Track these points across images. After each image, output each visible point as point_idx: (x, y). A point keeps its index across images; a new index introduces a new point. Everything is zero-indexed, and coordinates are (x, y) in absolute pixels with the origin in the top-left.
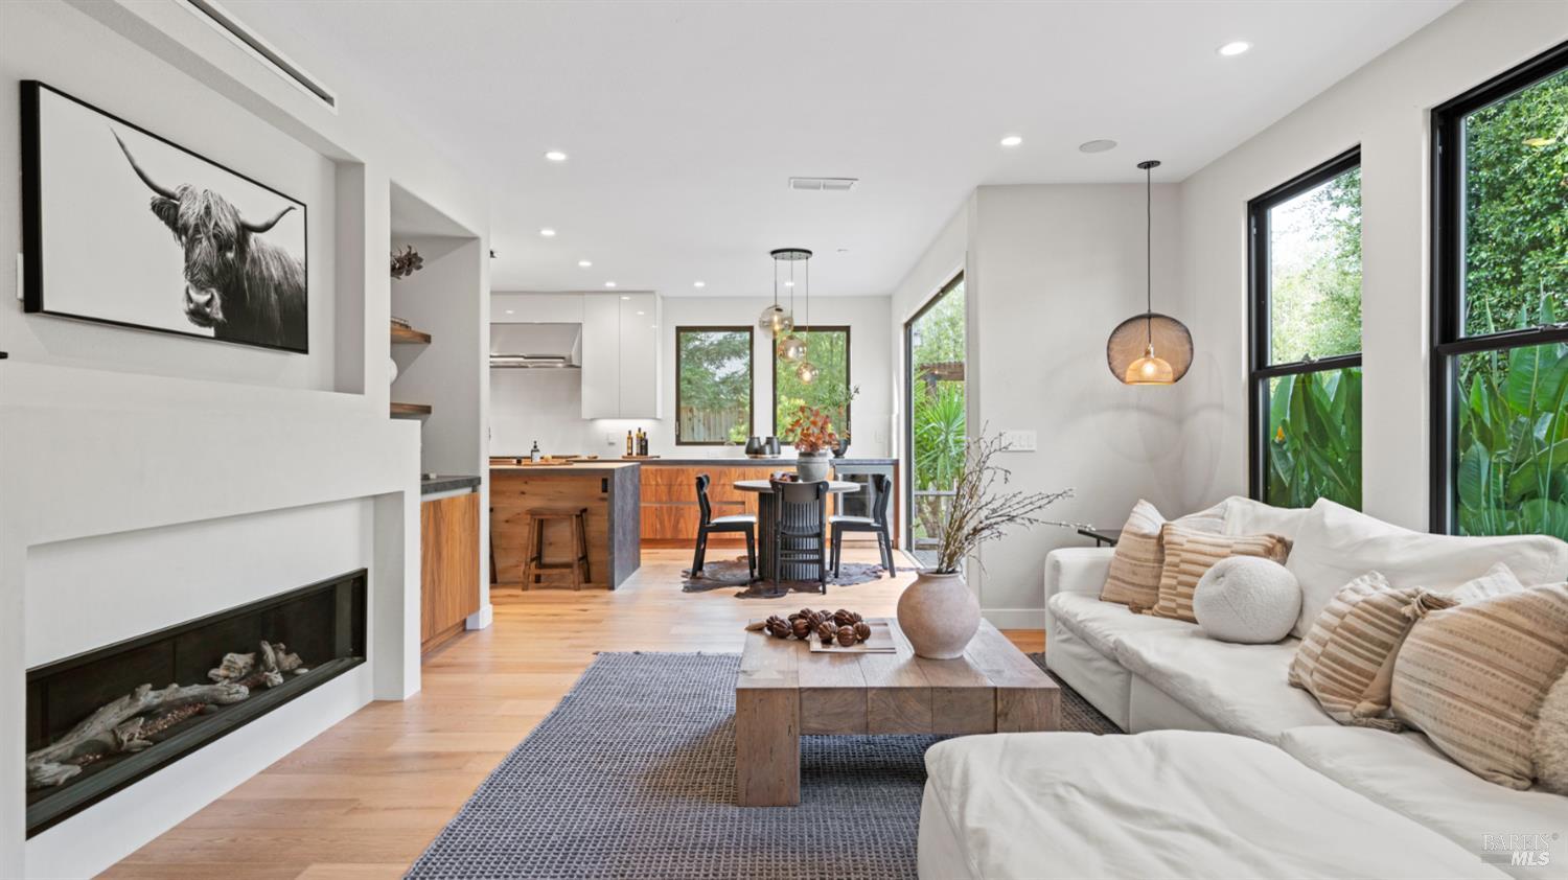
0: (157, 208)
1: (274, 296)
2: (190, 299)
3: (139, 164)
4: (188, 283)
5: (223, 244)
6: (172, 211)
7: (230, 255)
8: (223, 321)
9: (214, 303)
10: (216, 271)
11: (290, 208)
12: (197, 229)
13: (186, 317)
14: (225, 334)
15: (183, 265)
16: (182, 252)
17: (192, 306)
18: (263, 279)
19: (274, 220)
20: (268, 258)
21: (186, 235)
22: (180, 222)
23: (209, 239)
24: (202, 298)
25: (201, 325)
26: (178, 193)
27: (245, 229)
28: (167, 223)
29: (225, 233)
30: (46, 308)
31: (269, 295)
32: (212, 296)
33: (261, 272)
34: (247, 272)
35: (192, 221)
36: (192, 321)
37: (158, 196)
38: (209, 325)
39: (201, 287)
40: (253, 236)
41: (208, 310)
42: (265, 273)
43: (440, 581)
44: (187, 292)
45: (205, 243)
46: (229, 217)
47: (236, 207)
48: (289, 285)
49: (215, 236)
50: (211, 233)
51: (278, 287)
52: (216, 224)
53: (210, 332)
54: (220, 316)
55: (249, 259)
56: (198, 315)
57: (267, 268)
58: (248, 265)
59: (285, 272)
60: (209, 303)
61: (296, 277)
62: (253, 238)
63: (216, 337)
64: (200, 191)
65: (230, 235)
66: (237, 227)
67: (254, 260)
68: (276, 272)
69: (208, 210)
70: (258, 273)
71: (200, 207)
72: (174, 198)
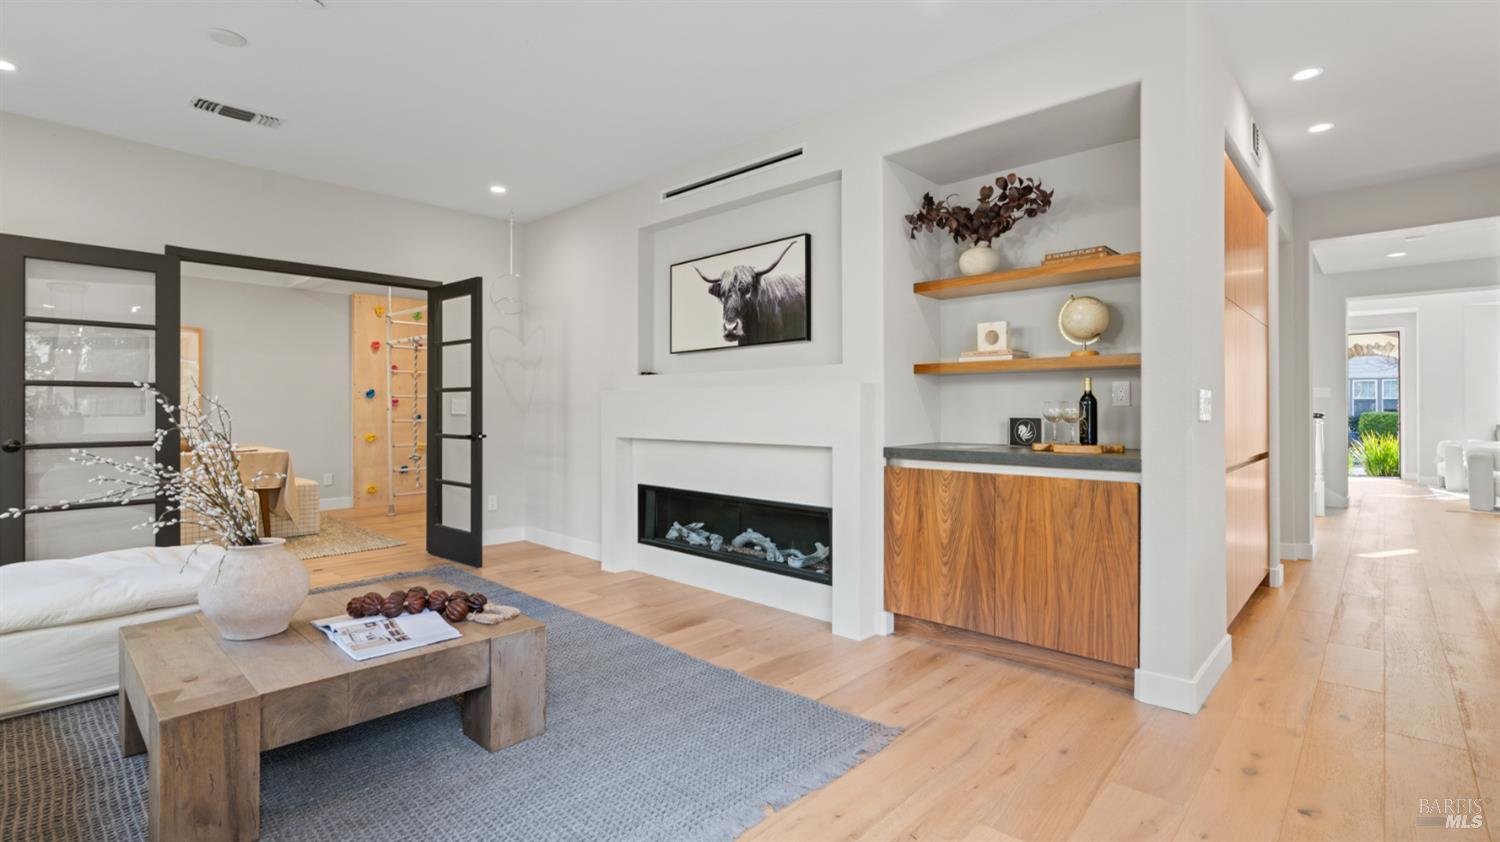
0: (711, 291)
1: (777, 308)
2: (725, 329)
3: (704, 274)
4: (725, 321)
5: (743, 291)
6: (718, 288)
7: (748, 296)
8: (743, 335)
9: (738, 326)
10: (739, 308)
11: (792, 244)
12: (730, 291)
14: (745, 342)
15: (723, 312)
16: (722, 306)
17: (726, 332)
18: (770, 300)
19: (779, 259)
20: (774, 285)
21: (724, 296)
22: (721, 292)
23: (736, 293)
24: (730, 327)
25: (731, 341)
26: (720, 278)
27: (757, 276)
28: (715, 295)
29: (745, 285)
30: (673, 351)
31: (774, 310)
32: (738, 323)
33: (769, 296)
34: (759, 302)
35: (727, 288)
36: (726, 340)
37: (711, 284)
38: (736, 340)
39: (730, 320)
40: (764, 276)
41: (735, 332)
42: (772, 296)
44: (724, 325)
45: (734, 296)
46: (748, 274)
47: (751, 266)
48: (790, 296)
49: (739, 290)
50: (737, 289)
51: (782, 302)
52: (740, 282)
53: (736, 343)
54: (742, 332)
55: (760, 292)
56: (730, 336)
57: (773, 293)
58: (759, 298)
59: (787, 289)
60: (735, 328)
61: (797, 289)
62: (763, 282)
63: (742, 345)
64: (731, 270)
65: (748, 284)
66: (753, 278)
67: (763, 292)
68: (779, 293)
69: (736, 278)
70: (766, 300)
71: (731, 278)
72: (718, 281)
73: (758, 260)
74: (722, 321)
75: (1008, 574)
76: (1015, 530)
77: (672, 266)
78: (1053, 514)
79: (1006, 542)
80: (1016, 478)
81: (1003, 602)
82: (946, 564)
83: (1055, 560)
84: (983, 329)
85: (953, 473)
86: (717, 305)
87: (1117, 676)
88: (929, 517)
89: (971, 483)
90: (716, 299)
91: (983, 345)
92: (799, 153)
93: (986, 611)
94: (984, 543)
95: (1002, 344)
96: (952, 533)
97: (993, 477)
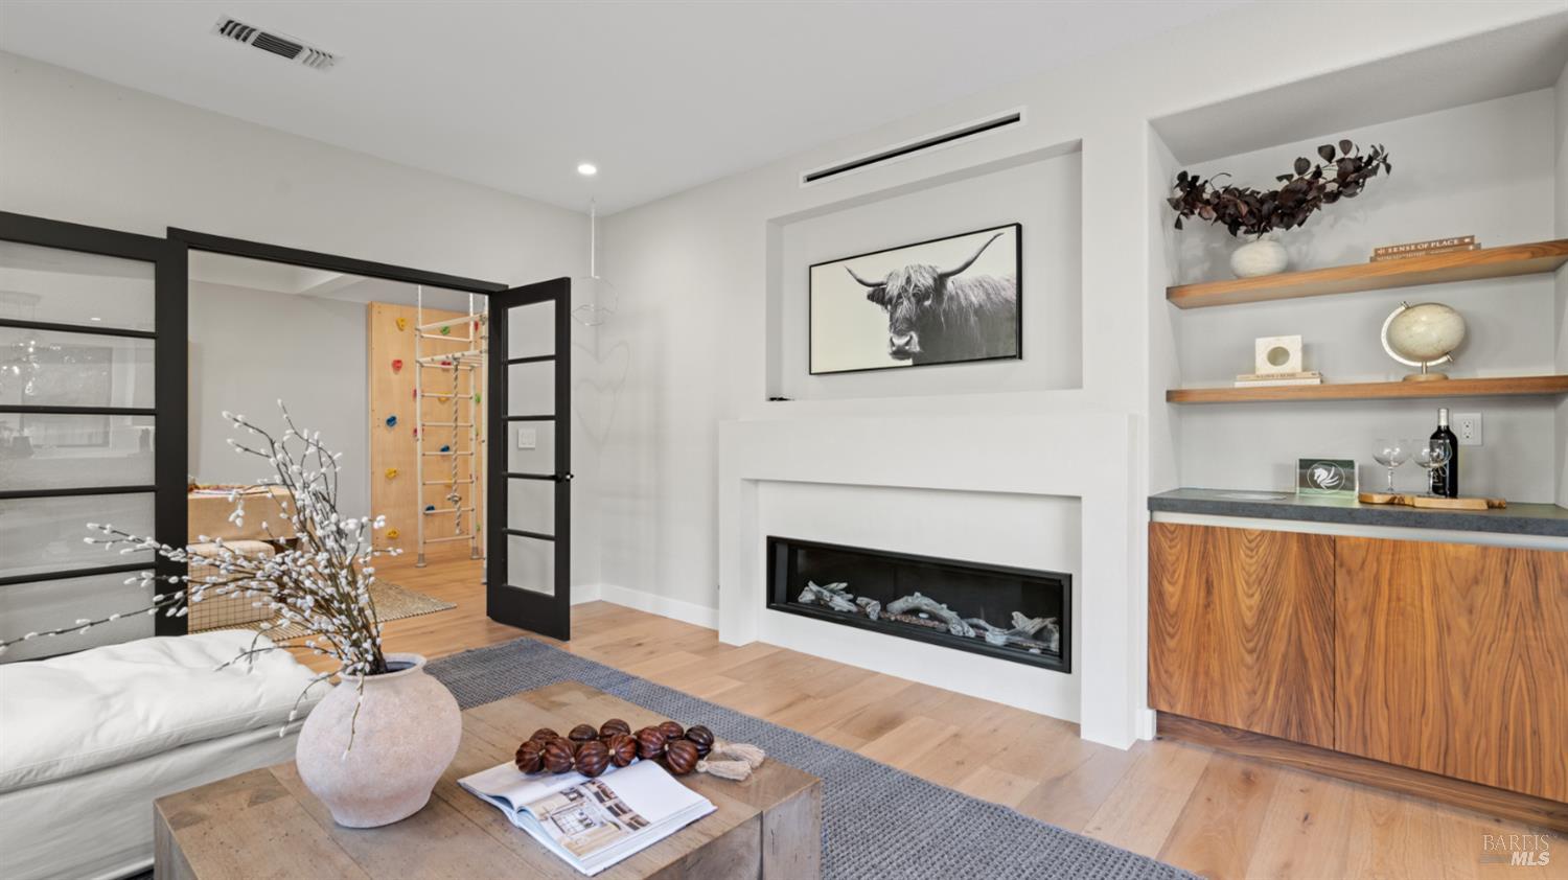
0: (871, 297)
1: (973, 319)
2: (893, 344)
4: (892, 335)
5: (920, 297)
6: (881, 293)
7: (927, 303)
8: (919, 352)
9: (913, 341)
10: (914, 319)
11: (998, 236)
12: (899, 296)
13: (890, 357)
14: (920, 362)
15: (889, 323)
16: (888, 316)
17: (894, 349)
18: (960, 308)
19: (975, 256)
20: (967, 290)
21: (891, 304)
22: (887, 297)
23: (909, 299)
24: (900, 341)
25: (902, 359)
26: (885, 280)
27: (941, 279)
28: (878, 302)
29: (923, 289)
31: (967, 320)
32: (911, 337)
33: (960, 303)
34: (944, 310)
35: (896, 293)
36: (894, 358)
37: (871, 289)
38: (908, 358)
39: (900, 333)
40: (952, 278)
41: (907, 348)
42: (964, 303)
44: (891, 340)
45: (905, 303)
46: (927, 276)
47: (933, 265)
48: (992, 302)
49: (914, 295)
50: (911, 295)
51: (979, 311)
52: (916, 286)
53: (909, 362)
54: (918, 349)
55: (946, 298)
56: (899, 353)
57: (966, 299)
58: (945, 305)
59: (988, 295)
60: (908, 343)
61: (1003, 293)
62: (950, 284)
63: (915, 365)
64: (902, 270)
65: (927, 289)
66: (935, 280)
67: (951, 298)
68: (976, 298)
69: (909, 280)
70: (955, 308)
71: (901, 281)
72: (882, 284)
73: (944, 258)
74: (887, 334)
75: (1357, 670)
76: (1370, 611)
77: (811, 267)
78: (1436, 591)
79: (1355, 626)
80: (1370, 541)
81: (1349, 707)
82: (1251, 652)
83: (1440, 654)
84: (1263, 346)
85: (1263, 533)
86: (881, 315)
87: (1537, 812)
88: (1223, 589)
89: (1294, 547)
90: (879, 307)
91: (1263, 366)
92: (1016, 119)
93: (1320, 715)
94: (1316, 628)
95: (1294, 362)
96: (1262, 611)
97: (1332, 541)
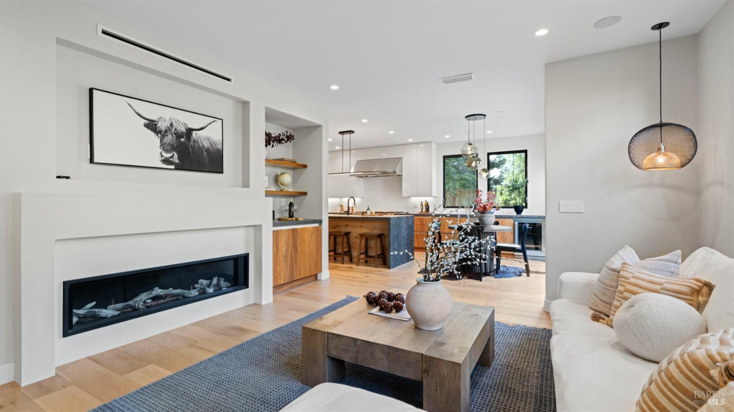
0: (146, 126)
1: (205, 153)
2: (162, 156)
3: (139, 112)
4: (161, 150)
5: (178, 135)
6: (154, 126)
7: (183, 140)
8: (178, 163)
9: (174, 157)
10: (175, 146)
11: (214, 121)
12: (166, 131)
13: (160, 162)
14: (178, 168)
15: (159, 144)
16: (159, 140)
17: (163, 158)
18: (199, 147)
19: (205, 126)
20: (202, 140)
21: (161, 134)
22: (158, 130)
23: (172, 135)
24: (168, 155)
25: (167, 164)
26: (157, 120)
27: (190, 131)
28: (151, 130)
29: (180, 132)
30: (95, 161)
31: (202, 153)
32: (173, 154)
33: (199, 145)
34: (191, 146)
35: (164, 129)
36: (164, 163)
37: (147, 121)
38: (172, 165)
39: (167, 151)
40: (195, 132)
41: (171, 159)
42: (201, 145)
43: (296, 260)
44: (161, 153)
45: (170, 136)
46: (182, 126)
47: (186, 122)
48: (213, 148)
49: (175, 133)
50: (173, 133)
51: (207, 150)
52: (176, 129)
53: (173, 167)
54: (177, 161)
55: (192, 140)
56: (166, 161)
57: (202, 144)
58: (192, 143)
59: (211, 145)
60: (171, 157)
61: (217, 146)
62: (194, 133)
63: (176, 169)
64: (167, 118)
65: (182, 133)
66: (186, 129)
67: (195, 141)
68: (206, 145)
69: (171, 125)
70: (196, 145)
71: (167, 124)
72: (155, 121)
74: (159, 150)
75: (299, 259)
76: (301, 245)
77: (91, 89)
79: (299, 249)
81: (298, 268)
82: (284, 262)
85: (287, 230)
88: (280, 247)
89: (291, 232)
90: (152, 134)
92: (228, 80)
93: (295, 272)
94: (294, 251)
96: (286, 250)
